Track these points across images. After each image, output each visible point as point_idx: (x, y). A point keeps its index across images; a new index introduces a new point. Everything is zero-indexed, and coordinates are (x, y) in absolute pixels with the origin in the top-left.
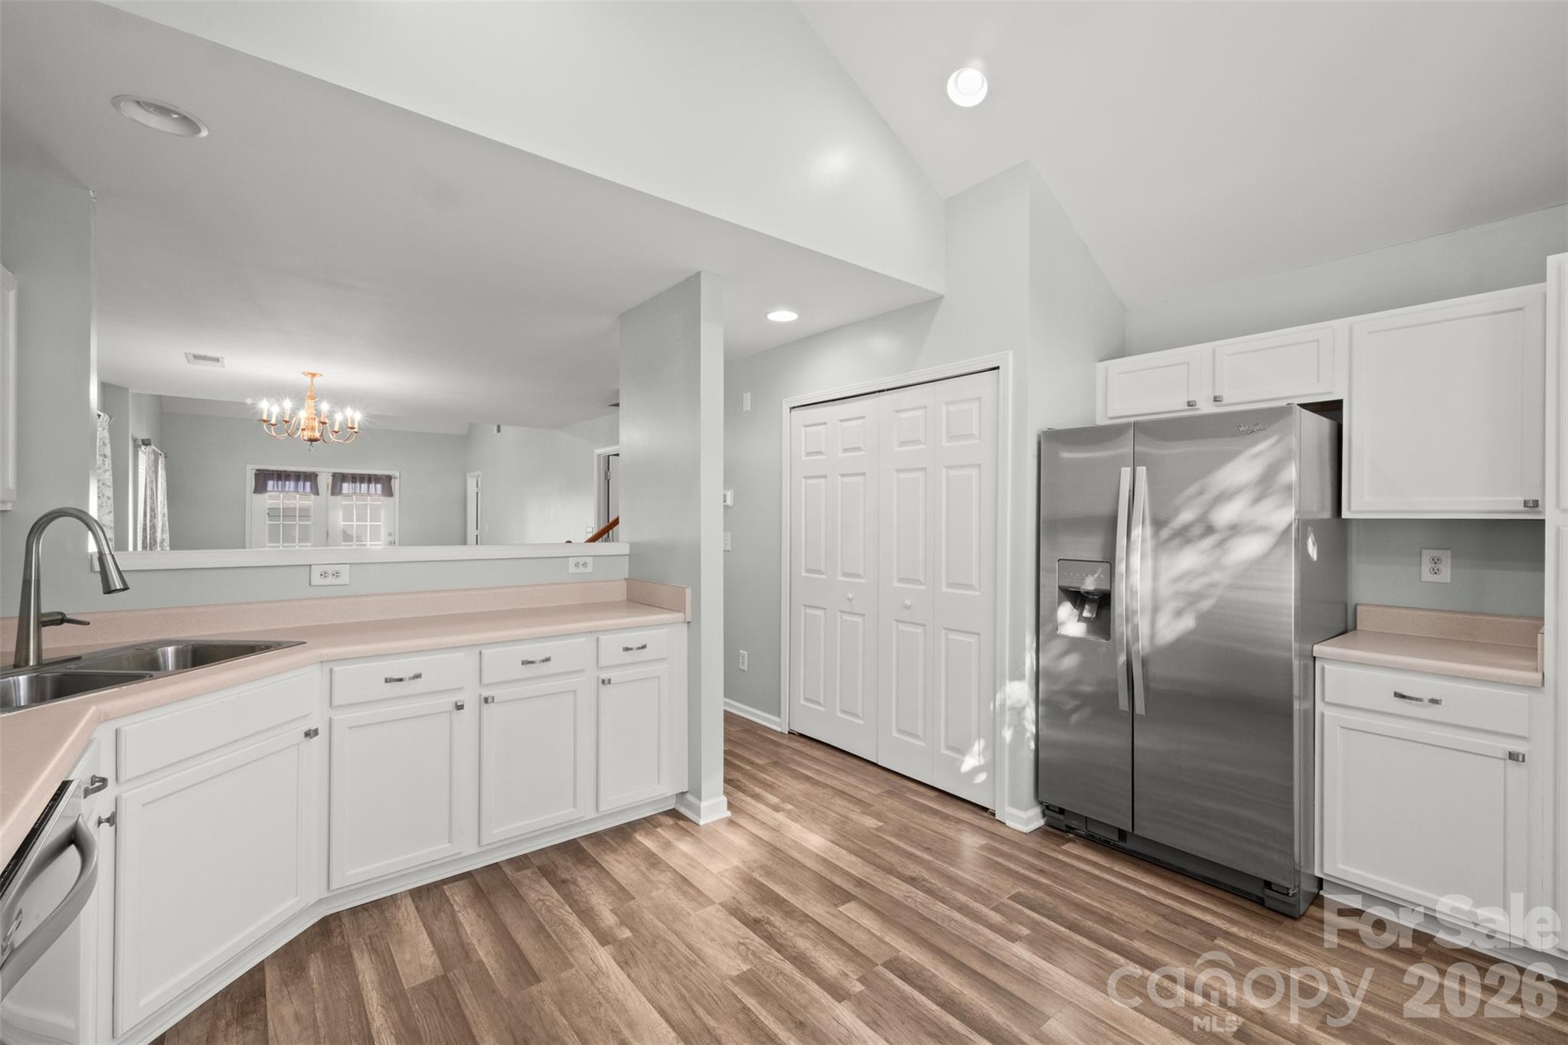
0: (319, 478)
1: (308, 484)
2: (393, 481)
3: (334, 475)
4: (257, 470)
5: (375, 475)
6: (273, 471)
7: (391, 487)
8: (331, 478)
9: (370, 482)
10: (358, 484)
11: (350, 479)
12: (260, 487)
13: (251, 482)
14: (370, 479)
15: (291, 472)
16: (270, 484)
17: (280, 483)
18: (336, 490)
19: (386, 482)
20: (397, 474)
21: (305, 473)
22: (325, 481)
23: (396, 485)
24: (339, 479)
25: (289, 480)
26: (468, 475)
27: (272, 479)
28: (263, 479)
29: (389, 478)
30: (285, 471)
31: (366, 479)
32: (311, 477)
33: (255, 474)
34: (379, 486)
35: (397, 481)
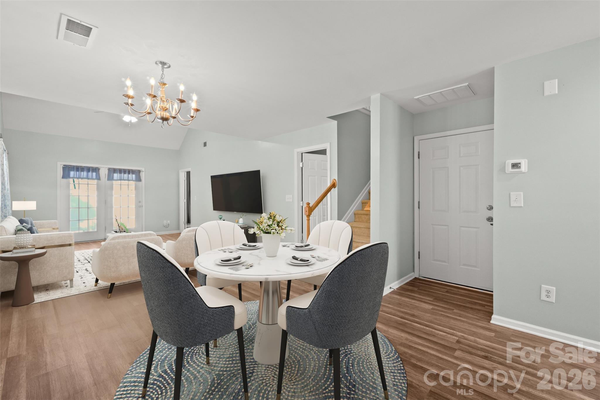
0: (100, 170)
1: (94, 174)
2: (141, 173)
3: (109, 169)
4: (64, 165)
5: (132, 170)
6: (74, 166)
7: (140, 176)
8: (107, 171)
9: (129, 173)
10: (123, 174)
11: (118, 171)
12: (66, 176)
13: (60, 172)
14: (129, 172)
15: (84, 167)
16: (72, 173)
17: (78, 173)
18: (110, 178)
19: (137, 173)
20: (143, 170)
21: (92, 167)
22: (104, 172)
23: (143, 175)
24: (112, 171)
25: (83, 171)
26: (180, 171)
27: (74, 171)
28: (67, 170)
29: (139, 171)
30: (81, 166)
31: (127, 172)
32: (96, 170)
33: (63, 167)
34: (134, 176)
35: (143, 173)
